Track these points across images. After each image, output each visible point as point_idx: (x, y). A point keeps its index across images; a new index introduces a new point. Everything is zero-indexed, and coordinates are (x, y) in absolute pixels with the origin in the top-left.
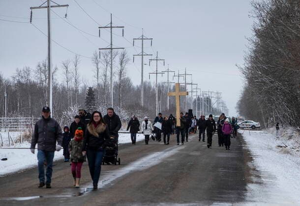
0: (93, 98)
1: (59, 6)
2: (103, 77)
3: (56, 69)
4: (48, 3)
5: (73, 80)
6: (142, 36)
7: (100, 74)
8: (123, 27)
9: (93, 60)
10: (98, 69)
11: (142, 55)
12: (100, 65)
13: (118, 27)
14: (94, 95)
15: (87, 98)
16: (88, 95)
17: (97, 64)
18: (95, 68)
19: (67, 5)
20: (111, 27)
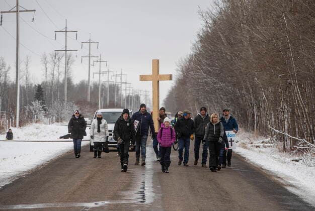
0: (41, 94)
1: (27, 11)
2: (51, 76)
3: (9, 68)
4: (17, 8)
5: (25, 78)
6: (90, 40)
7: (48, 73)
8: (76, 31)
9: (42, 61)
10: (46, 68)
11: (89, 57)
12: (48, 65)
13: (72, 31)
14: (43, 91)
15: (36, 94)
16: (38, 91)
17: (46, 64)
18: (44, 68)
19: (35, 11)
20: (66, 31)
